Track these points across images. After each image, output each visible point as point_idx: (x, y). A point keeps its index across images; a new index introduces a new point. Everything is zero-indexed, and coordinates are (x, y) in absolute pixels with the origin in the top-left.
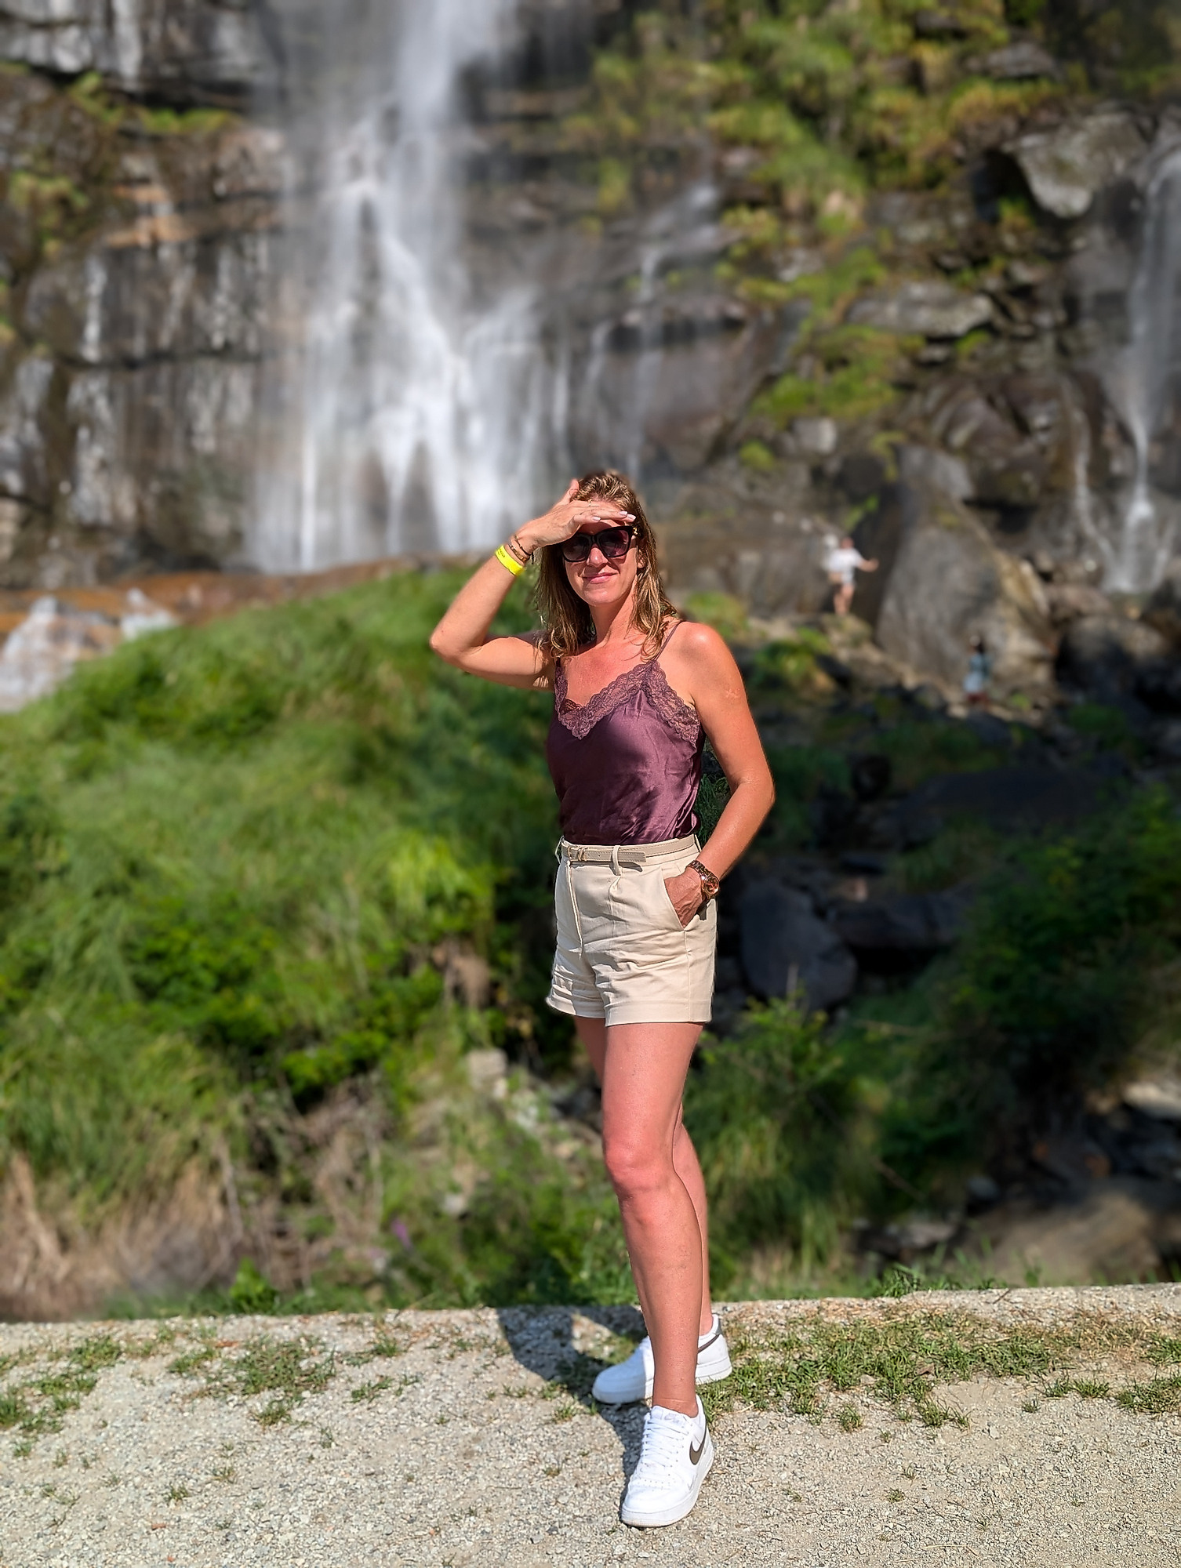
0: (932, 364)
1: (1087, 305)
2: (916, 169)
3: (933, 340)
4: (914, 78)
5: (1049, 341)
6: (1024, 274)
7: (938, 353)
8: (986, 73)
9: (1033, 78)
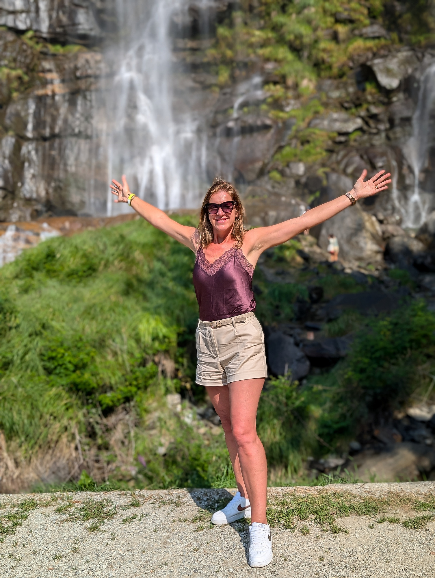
0: (340, 143)
1: (397, 121)
2: (335, 71)
3: (341, 134)
4: (335, 37)
5: (383, 135)
6: (374, 110)
7: (342, 139)
8: (361, 36)
9: (378, 38)
